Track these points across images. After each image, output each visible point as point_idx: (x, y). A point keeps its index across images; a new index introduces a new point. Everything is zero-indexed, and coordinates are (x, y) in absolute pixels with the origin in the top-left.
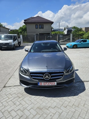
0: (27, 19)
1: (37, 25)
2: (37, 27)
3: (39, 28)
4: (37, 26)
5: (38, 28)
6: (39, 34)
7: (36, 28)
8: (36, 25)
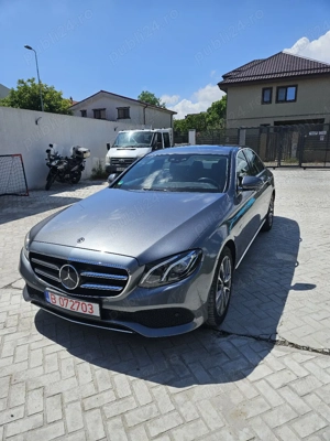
0: (234, 71)
1: (271, 89)
2: (266, 99)
3: (277, 101)
4: (267, 93)
5: (270, 102)
6: (272, 125)
7: (263, 102)
8: (264, 90)
